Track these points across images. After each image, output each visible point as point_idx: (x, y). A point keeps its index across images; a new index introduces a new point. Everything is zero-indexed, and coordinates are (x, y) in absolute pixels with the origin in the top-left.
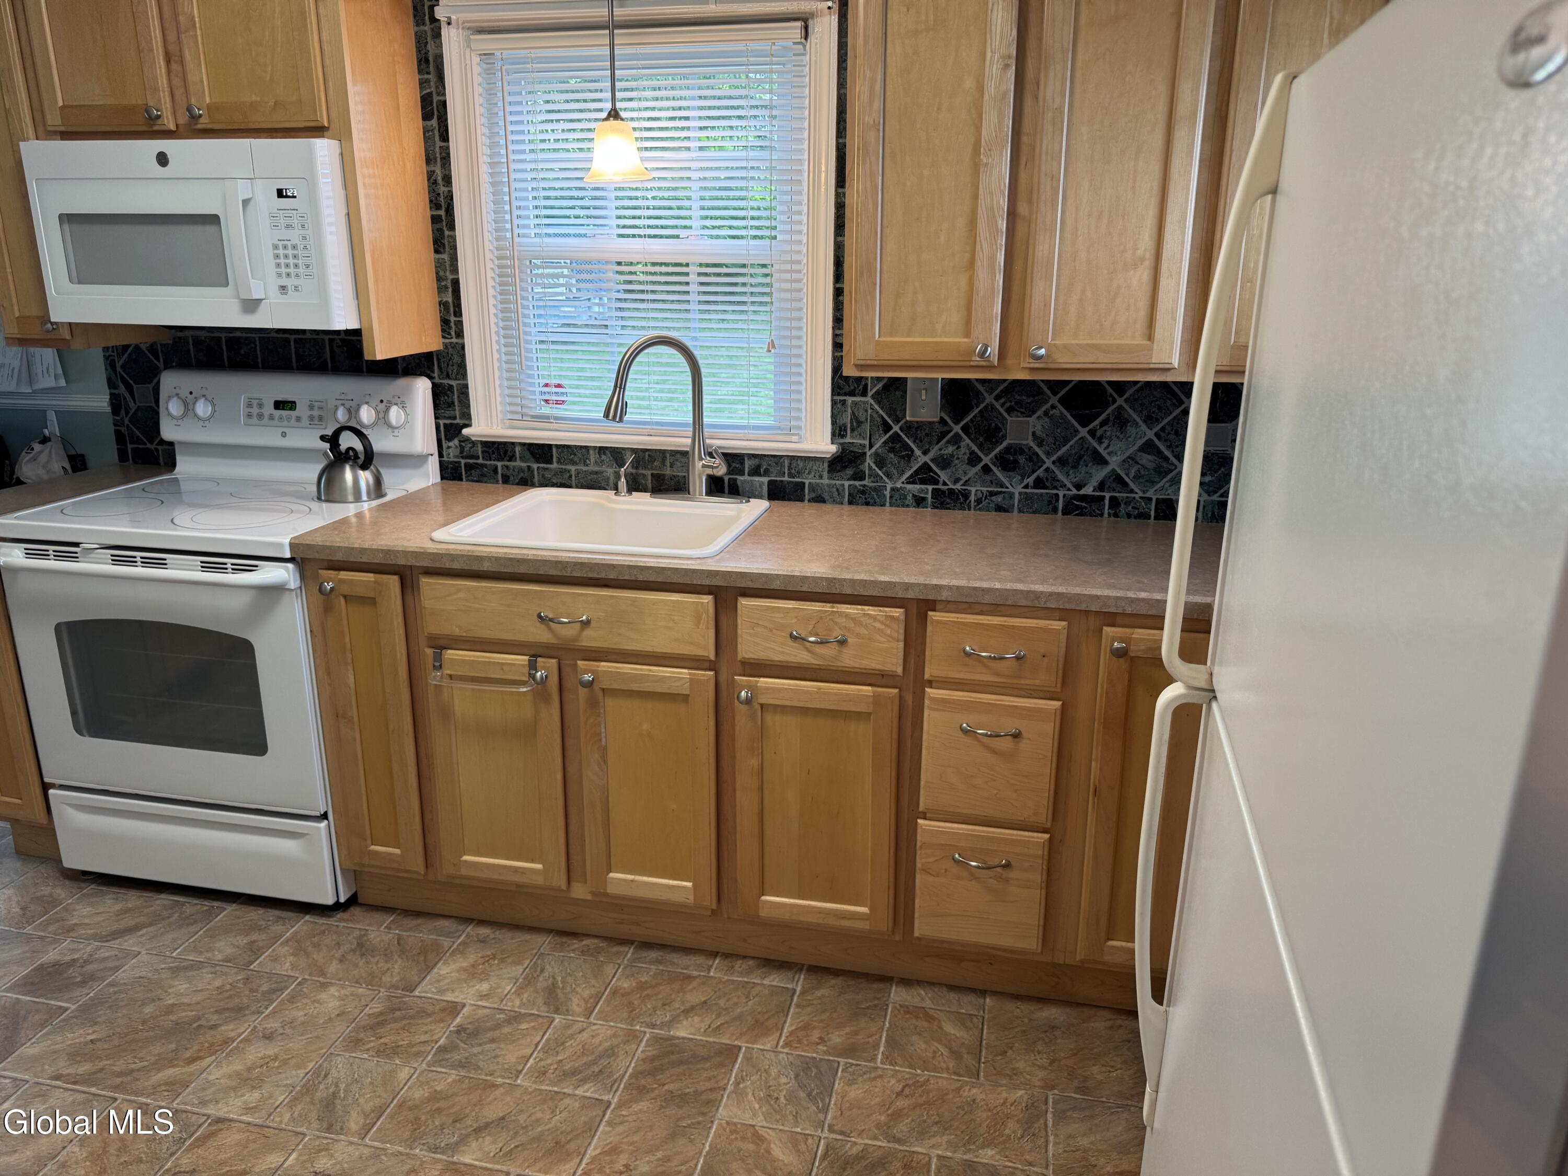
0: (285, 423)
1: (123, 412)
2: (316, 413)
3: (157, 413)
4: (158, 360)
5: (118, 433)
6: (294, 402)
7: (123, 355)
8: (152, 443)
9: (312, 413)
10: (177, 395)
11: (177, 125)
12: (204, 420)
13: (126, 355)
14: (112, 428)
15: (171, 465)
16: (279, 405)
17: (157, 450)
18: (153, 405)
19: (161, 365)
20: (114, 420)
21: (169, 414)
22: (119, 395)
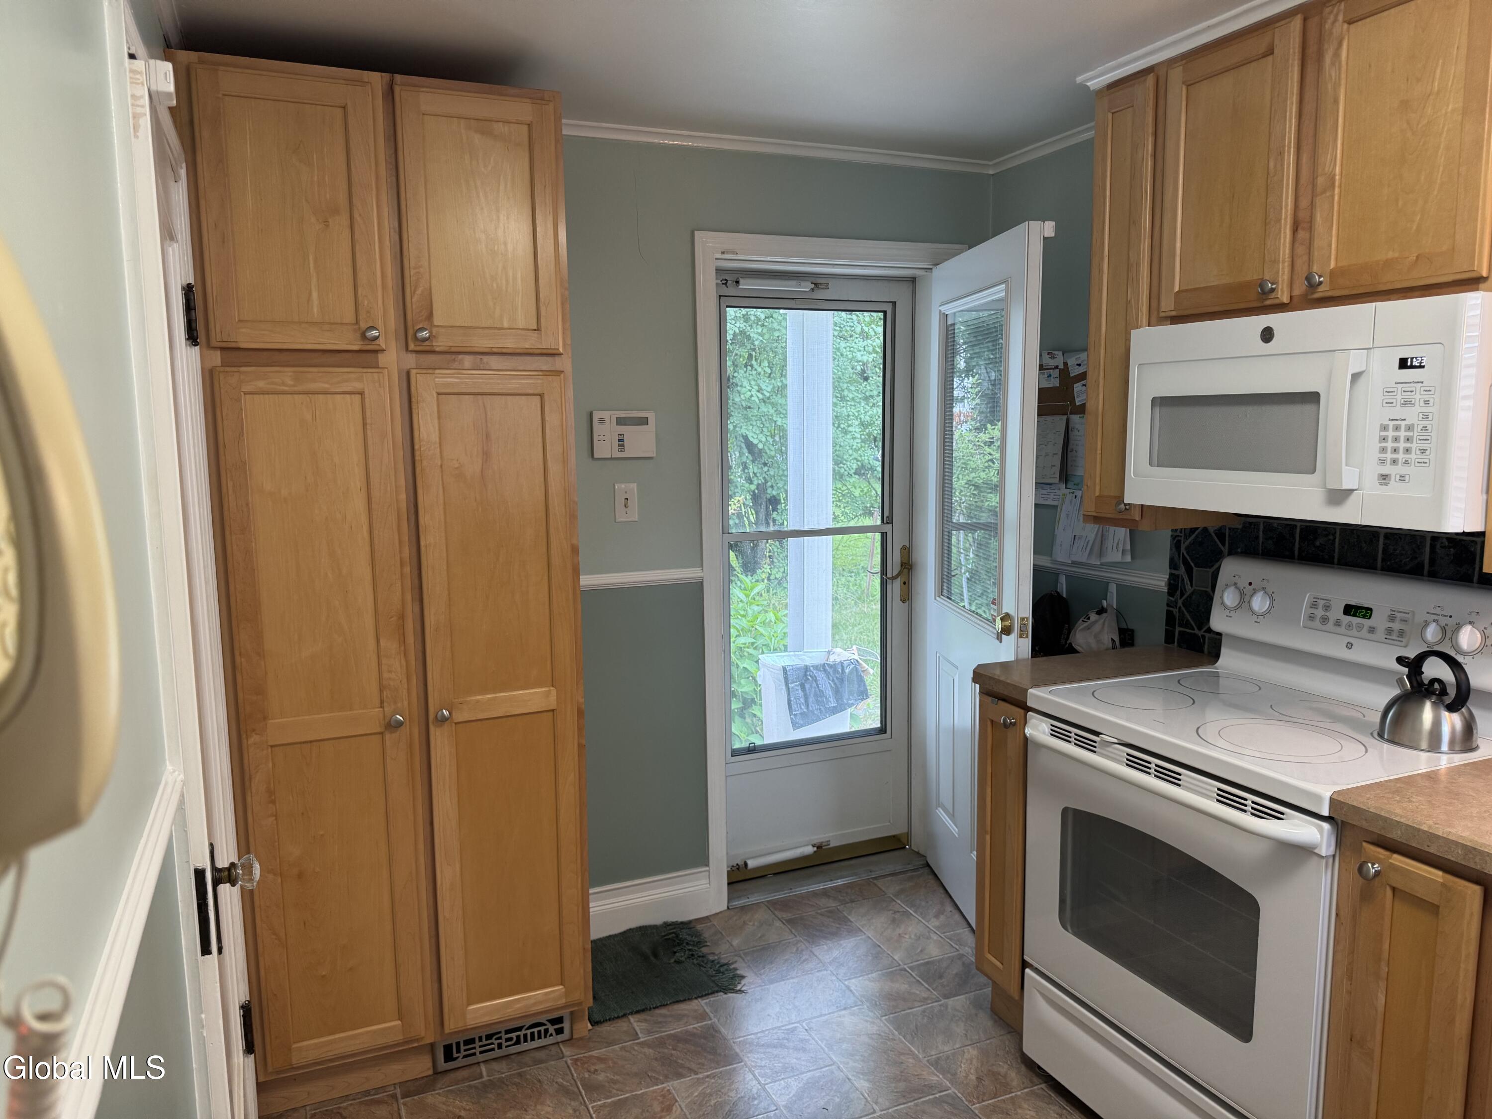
0: (1354, 632)
1: (1178, 593)
2: (1396, 626)
3: (1212, 599)
4: (1224, 545)
5: (1170, 615)
6: (1371, 610)
7: (1190, 536)
8: (1200, 629)
9: (1391, 625)
10: (1235, 584)
11: (1291, 297)
12: (1258, 616)
13: (1193, 536)
14: (1165, 608)
15: (1215, 656)
16: (1349, 610)
17: (1203, 636)
18: (1209, 590)
19: (1225, 550)
20: (1168, 599)
21: (1223, 603)
22: (1178, 576)
